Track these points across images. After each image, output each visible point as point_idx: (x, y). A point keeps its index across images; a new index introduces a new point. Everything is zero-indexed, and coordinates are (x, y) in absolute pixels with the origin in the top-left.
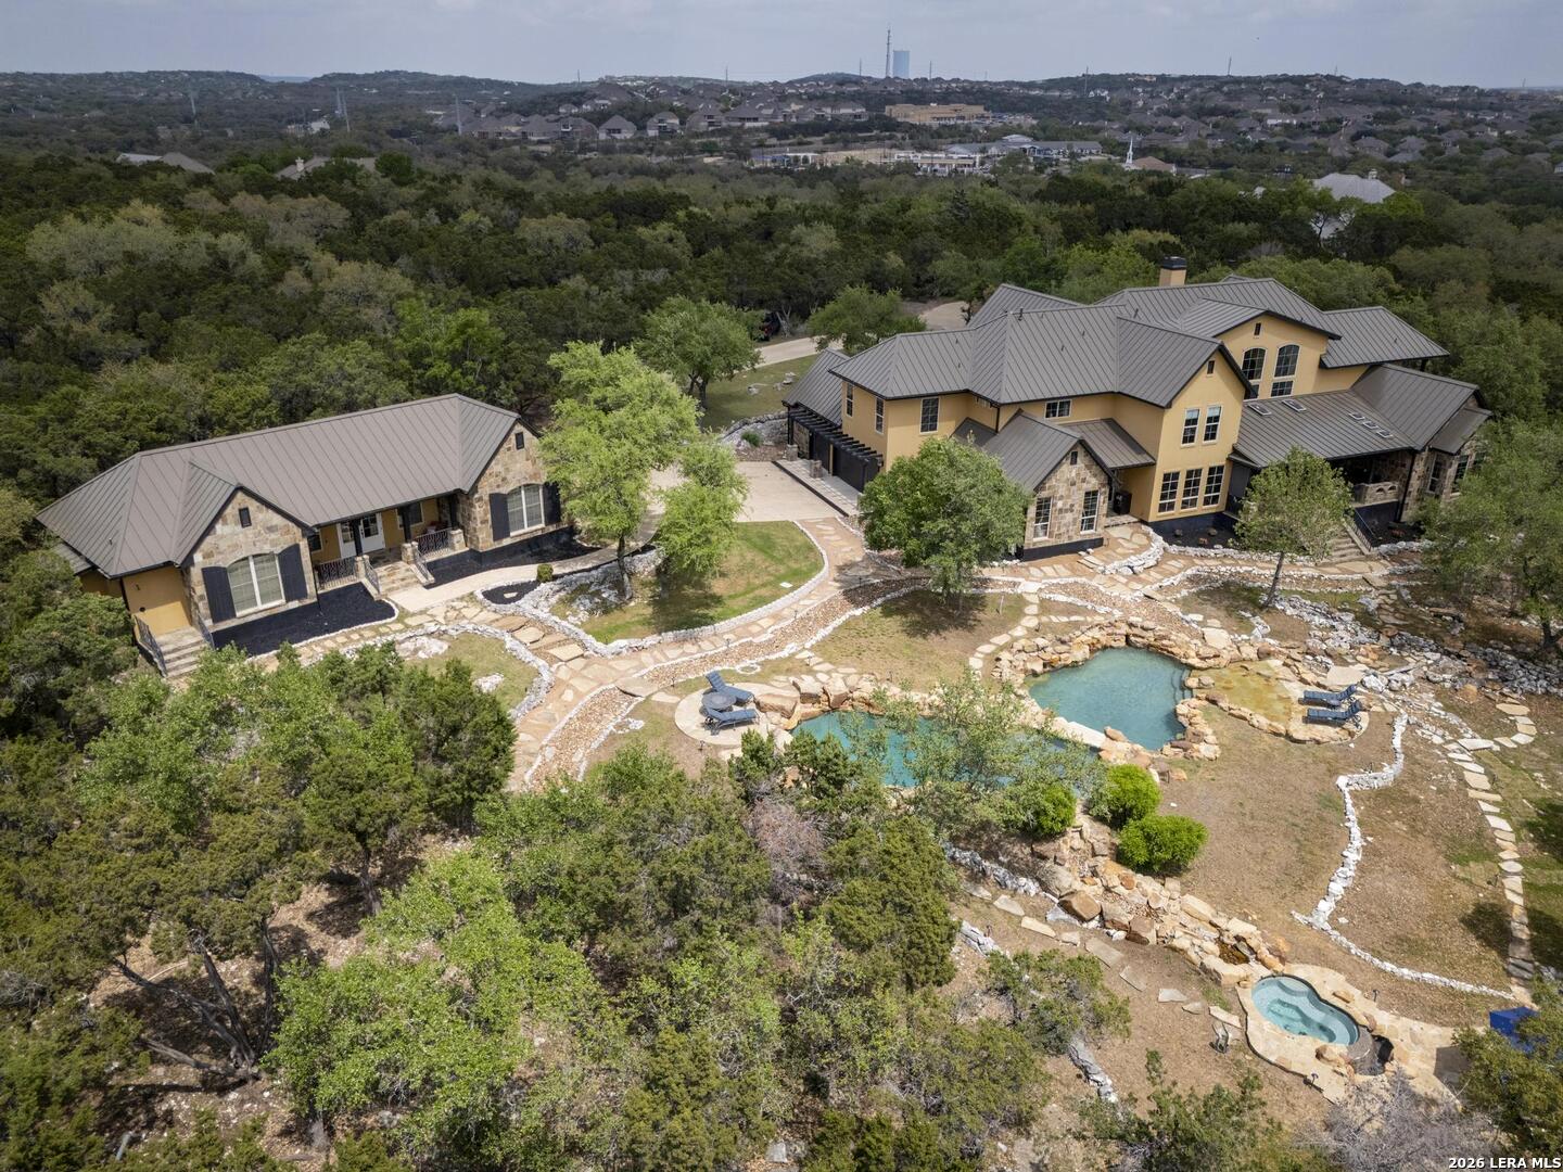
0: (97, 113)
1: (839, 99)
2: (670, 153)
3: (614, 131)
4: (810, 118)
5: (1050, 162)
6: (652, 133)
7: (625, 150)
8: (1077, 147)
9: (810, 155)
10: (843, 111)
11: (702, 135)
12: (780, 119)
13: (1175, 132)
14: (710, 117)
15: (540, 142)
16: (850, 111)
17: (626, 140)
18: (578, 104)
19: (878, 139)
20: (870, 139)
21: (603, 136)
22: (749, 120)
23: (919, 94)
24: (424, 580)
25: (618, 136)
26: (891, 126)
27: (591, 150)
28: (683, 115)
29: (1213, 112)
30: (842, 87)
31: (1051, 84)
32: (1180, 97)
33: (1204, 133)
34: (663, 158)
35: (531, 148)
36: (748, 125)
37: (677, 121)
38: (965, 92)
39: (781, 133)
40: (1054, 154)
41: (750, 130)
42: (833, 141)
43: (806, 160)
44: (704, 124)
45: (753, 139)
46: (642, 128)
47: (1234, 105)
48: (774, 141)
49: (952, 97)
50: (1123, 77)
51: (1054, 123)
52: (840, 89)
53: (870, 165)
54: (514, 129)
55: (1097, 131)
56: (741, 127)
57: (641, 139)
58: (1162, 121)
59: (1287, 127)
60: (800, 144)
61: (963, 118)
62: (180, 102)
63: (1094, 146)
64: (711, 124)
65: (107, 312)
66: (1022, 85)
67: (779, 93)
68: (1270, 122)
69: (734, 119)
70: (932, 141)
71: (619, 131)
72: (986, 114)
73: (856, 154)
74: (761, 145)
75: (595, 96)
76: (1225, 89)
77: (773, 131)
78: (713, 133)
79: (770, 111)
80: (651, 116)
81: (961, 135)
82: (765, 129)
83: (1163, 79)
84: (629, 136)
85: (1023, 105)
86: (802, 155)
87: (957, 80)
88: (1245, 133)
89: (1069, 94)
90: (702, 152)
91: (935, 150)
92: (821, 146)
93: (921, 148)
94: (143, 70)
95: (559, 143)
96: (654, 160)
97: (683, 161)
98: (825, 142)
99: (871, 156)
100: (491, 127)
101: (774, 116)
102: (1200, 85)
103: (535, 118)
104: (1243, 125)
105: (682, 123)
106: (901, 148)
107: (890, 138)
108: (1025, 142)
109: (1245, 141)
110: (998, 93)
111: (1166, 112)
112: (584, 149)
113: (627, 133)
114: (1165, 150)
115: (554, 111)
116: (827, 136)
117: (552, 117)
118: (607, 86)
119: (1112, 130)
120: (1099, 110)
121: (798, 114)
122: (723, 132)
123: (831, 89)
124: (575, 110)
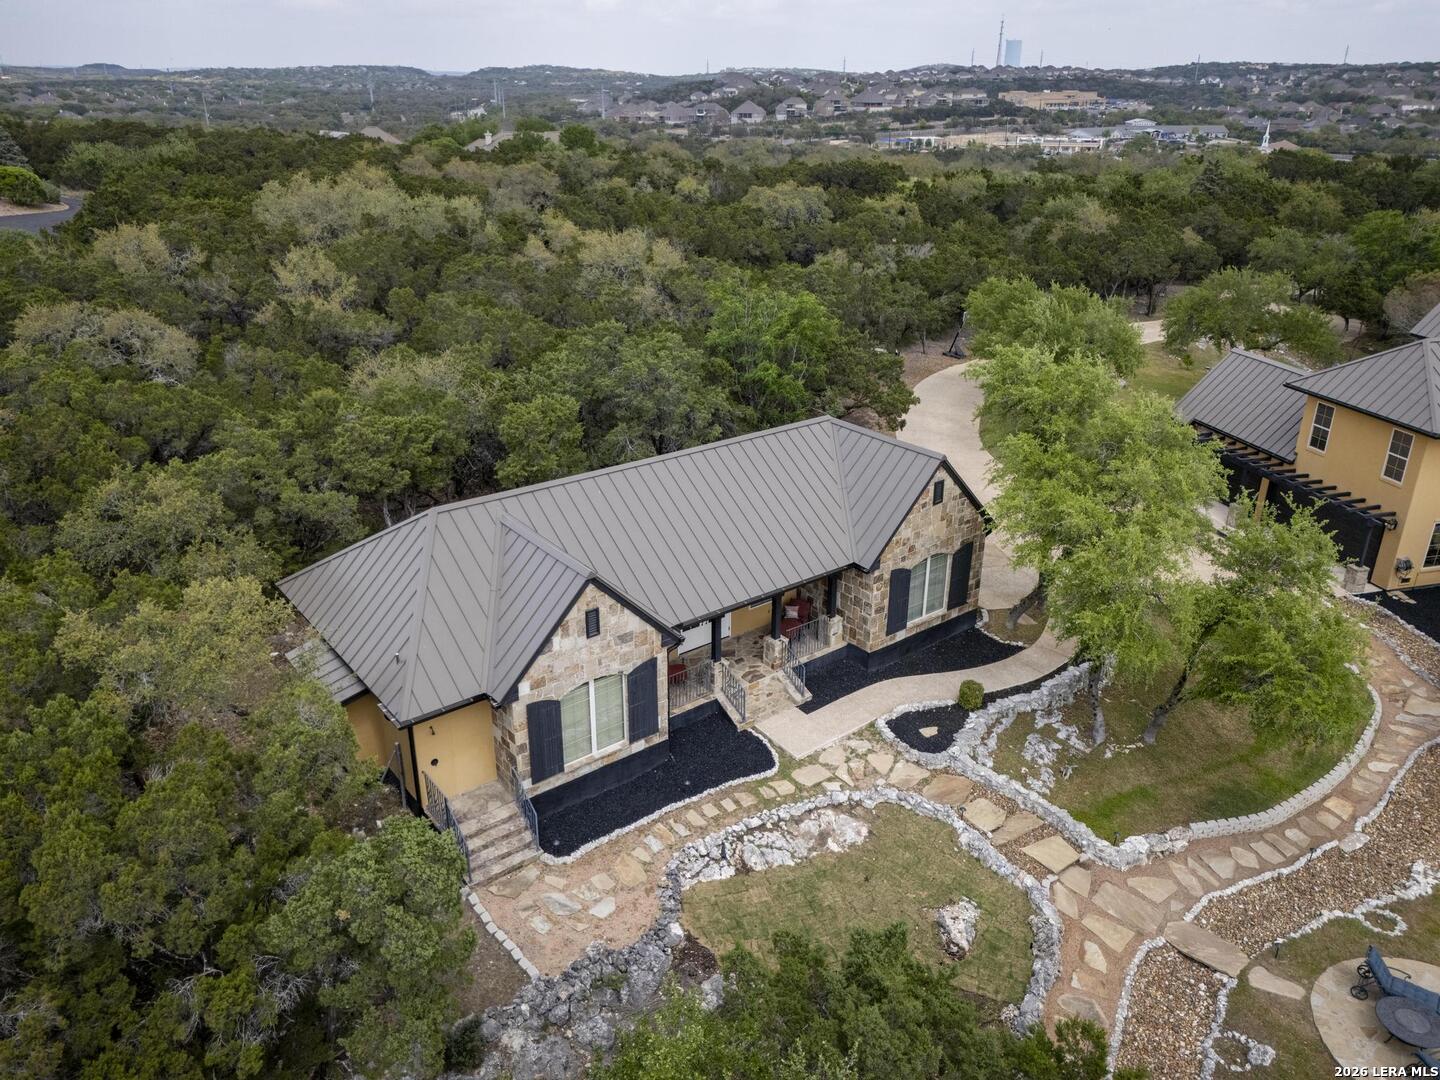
0: (291, 101)
1: (955, 86)
2: (799, 137)
3: (745, 115)
4: (931, 103)
5: (1177, 146)
6: (781, 117)
7: (755, 133)
8: (1203, 130)
9: (933, 139)
10: (964, 96)
11: (828, 119)
12: (903, 104)
13: (1302, 117)
14: (836, 102)
15: (676, 126)
16: (971, 96)
17: (756, 124)
18: (708, 92)
19: (1001, 124)
20: (991, 123)
21: (734, 120)
22: (873, 105)
23: (1031, 81)
24: (798, 698)
25: (748, 120)
26: (1011, 111)
27: (724, 133)
28: (810, 101)
29: (1339, 98)
30: (956, 77)
31: (1159, 72)
32: (1298, 84)
33: (1334, 118)
34: (792, 141)
35: (668, 131)
36: (872, 109)
37: (804, 106)
38: (1077, 79)
39: (904, 118)
40: (1178, 137)
41: (874, 115)
42: (954, 126)
43: (929, 143)
44: (830, 109)
45: (878, 123)
46: (771, 112)
47: (1362, 92)
48: (897, 125)
49: (1063, 85)
50: (1235, 66)
51: (1172, 107)
52: (953, 77)
53: (995, 148)
54: (652, 114)
55: (1221, 115)
56: (866, 112)
57: (770, 123)
58: (1286, 107)
59: (1424, 113)
60: (923, 128)
61: (1076, 104)
62: (360, 93)
63: (1221, 130)
64: (837, 109)
65: (350, 286)
66: (1133, 73)
67: (896, 81)
68: (1405, 108)
69: (858, 104)
70: (1054, 125)
71: (750, 116)
72: (1100, 100)
73: (978, 137)
74: (885, 129)
75: (723, 85)
76: (1345, 76)
77: (895, 116)
78: (838, 118)
79: (893, 97)
80: (781, 102)
81: (1081, 120)
82: (888, 114)
83: (1275, 67)
84: (759, 119)
85: (1136, 92)
86: (925, 139)
87: (1068, 68)
88: (1379, 119)
89: (1179, 81)
90: (827, 135)
91: (1057, 133)
92: (942, 130)
93: (1042, 132)
94: (329, 65)
95: (694, 127)
96: (785, 143)
97: (810, 143)
98: (947, 126)
99: (994, 139)
100: (631, 112)
101: (898, 101)
102: (1319, 73)
103: (669, 104)
104: (1376, 111)
105: (809, 108)
106: (1022, 131)
107: (1013, 122)
108: (1150, 126)
109: (1381, 127)
110: (1110, 81)
111: (1287, 99)
112: (717, 132)
113: (758, 118)
114: (1298, 135)
115: (686, 98)
116: (948, 120)
117: (685, 103)
118: (732, 76)
119: (1237, 115)
120: (1214, 96)
121: (921, 100)
122: (850, 116)
123: (945, 78)
124: (705, 98)
